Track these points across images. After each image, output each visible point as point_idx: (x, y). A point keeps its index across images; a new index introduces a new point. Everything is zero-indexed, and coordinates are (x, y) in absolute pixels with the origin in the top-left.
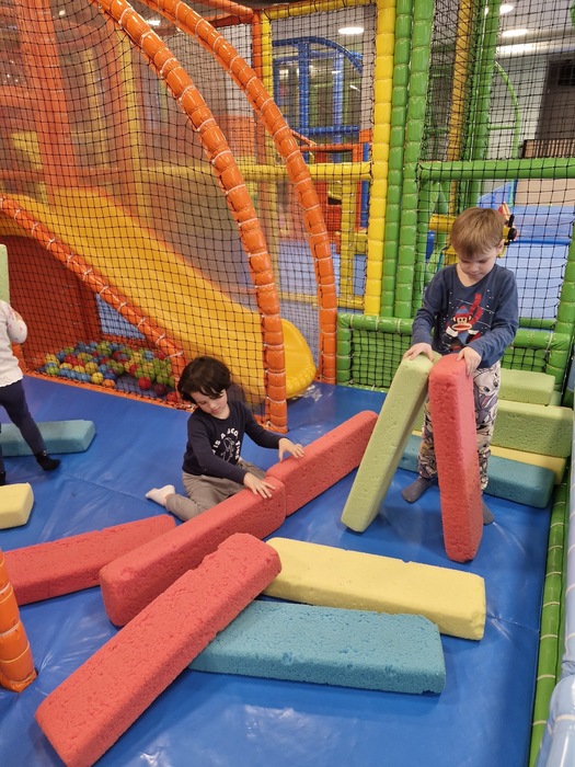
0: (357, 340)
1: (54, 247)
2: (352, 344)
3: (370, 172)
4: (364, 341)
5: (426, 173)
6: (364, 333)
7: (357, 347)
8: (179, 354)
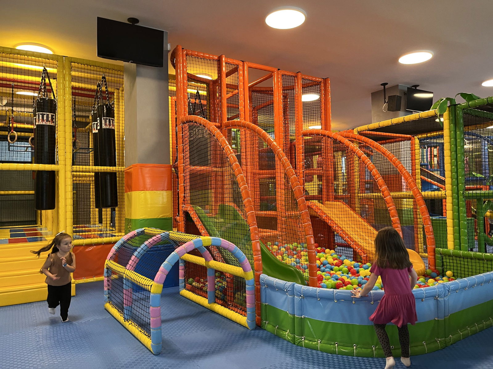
0: (444, 260)
1: (325, 218)
2: (443, 262)
3: (445, 194)
4: (448, 260)
5: (467, 195)
6: (447, 257)
7: (445, 263)
8: (365, 255)
